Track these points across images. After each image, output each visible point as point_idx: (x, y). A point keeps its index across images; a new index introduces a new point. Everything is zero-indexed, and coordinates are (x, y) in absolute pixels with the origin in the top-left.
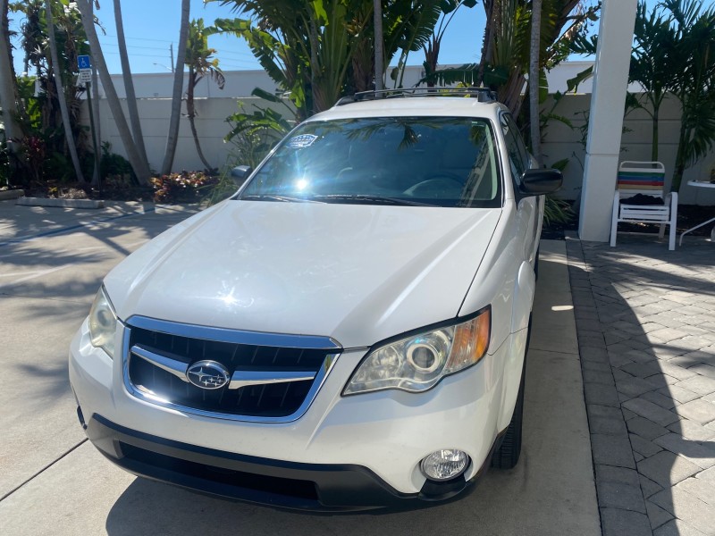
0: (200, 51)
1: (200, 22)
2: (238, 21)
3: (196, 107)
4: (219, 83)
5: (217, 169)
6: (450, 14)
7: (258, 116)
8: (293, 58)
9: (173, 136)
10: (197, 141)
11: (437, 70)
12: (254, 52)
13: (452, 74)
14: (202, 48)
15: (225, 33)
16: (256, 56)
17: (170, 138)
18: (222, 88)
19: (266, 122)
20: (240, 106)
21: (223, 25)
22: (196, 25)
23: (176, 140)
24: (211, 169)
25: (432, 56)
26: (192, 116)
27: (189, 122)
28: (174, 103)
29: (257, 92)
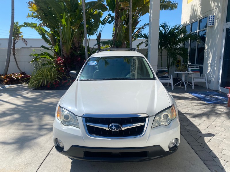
0: (17, 32)
1: (17, 23)
2: (32, 23)
3: (16, 51)
4: (25, 43)
5: (24, 72)
6: (104, 25)
7: (42, 54)
8: (53, 36)
9: (8, 61)
10: (16, 63)
11: (101, 41)
12: (39, 34)
13: (106, 43)
14: (18, 31)
15: (27, 27)
16: (40, 35)
17: (7, 62)
18: (26, 45)
19: (45, 56)
20: (33, 51)
21: (27, 24)
22: (16, 24)
23: (9, 62)
24: (22, 72)
25: (99, 37)
26: (14, 54)
27: (13, 56)
28: (8, 49)
29: (42, 47)
